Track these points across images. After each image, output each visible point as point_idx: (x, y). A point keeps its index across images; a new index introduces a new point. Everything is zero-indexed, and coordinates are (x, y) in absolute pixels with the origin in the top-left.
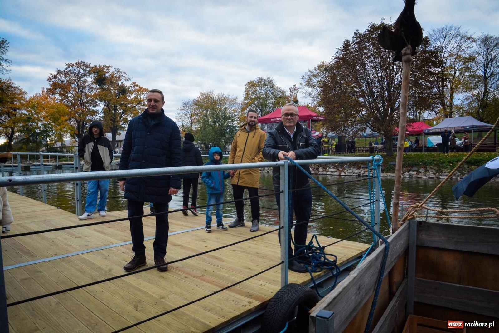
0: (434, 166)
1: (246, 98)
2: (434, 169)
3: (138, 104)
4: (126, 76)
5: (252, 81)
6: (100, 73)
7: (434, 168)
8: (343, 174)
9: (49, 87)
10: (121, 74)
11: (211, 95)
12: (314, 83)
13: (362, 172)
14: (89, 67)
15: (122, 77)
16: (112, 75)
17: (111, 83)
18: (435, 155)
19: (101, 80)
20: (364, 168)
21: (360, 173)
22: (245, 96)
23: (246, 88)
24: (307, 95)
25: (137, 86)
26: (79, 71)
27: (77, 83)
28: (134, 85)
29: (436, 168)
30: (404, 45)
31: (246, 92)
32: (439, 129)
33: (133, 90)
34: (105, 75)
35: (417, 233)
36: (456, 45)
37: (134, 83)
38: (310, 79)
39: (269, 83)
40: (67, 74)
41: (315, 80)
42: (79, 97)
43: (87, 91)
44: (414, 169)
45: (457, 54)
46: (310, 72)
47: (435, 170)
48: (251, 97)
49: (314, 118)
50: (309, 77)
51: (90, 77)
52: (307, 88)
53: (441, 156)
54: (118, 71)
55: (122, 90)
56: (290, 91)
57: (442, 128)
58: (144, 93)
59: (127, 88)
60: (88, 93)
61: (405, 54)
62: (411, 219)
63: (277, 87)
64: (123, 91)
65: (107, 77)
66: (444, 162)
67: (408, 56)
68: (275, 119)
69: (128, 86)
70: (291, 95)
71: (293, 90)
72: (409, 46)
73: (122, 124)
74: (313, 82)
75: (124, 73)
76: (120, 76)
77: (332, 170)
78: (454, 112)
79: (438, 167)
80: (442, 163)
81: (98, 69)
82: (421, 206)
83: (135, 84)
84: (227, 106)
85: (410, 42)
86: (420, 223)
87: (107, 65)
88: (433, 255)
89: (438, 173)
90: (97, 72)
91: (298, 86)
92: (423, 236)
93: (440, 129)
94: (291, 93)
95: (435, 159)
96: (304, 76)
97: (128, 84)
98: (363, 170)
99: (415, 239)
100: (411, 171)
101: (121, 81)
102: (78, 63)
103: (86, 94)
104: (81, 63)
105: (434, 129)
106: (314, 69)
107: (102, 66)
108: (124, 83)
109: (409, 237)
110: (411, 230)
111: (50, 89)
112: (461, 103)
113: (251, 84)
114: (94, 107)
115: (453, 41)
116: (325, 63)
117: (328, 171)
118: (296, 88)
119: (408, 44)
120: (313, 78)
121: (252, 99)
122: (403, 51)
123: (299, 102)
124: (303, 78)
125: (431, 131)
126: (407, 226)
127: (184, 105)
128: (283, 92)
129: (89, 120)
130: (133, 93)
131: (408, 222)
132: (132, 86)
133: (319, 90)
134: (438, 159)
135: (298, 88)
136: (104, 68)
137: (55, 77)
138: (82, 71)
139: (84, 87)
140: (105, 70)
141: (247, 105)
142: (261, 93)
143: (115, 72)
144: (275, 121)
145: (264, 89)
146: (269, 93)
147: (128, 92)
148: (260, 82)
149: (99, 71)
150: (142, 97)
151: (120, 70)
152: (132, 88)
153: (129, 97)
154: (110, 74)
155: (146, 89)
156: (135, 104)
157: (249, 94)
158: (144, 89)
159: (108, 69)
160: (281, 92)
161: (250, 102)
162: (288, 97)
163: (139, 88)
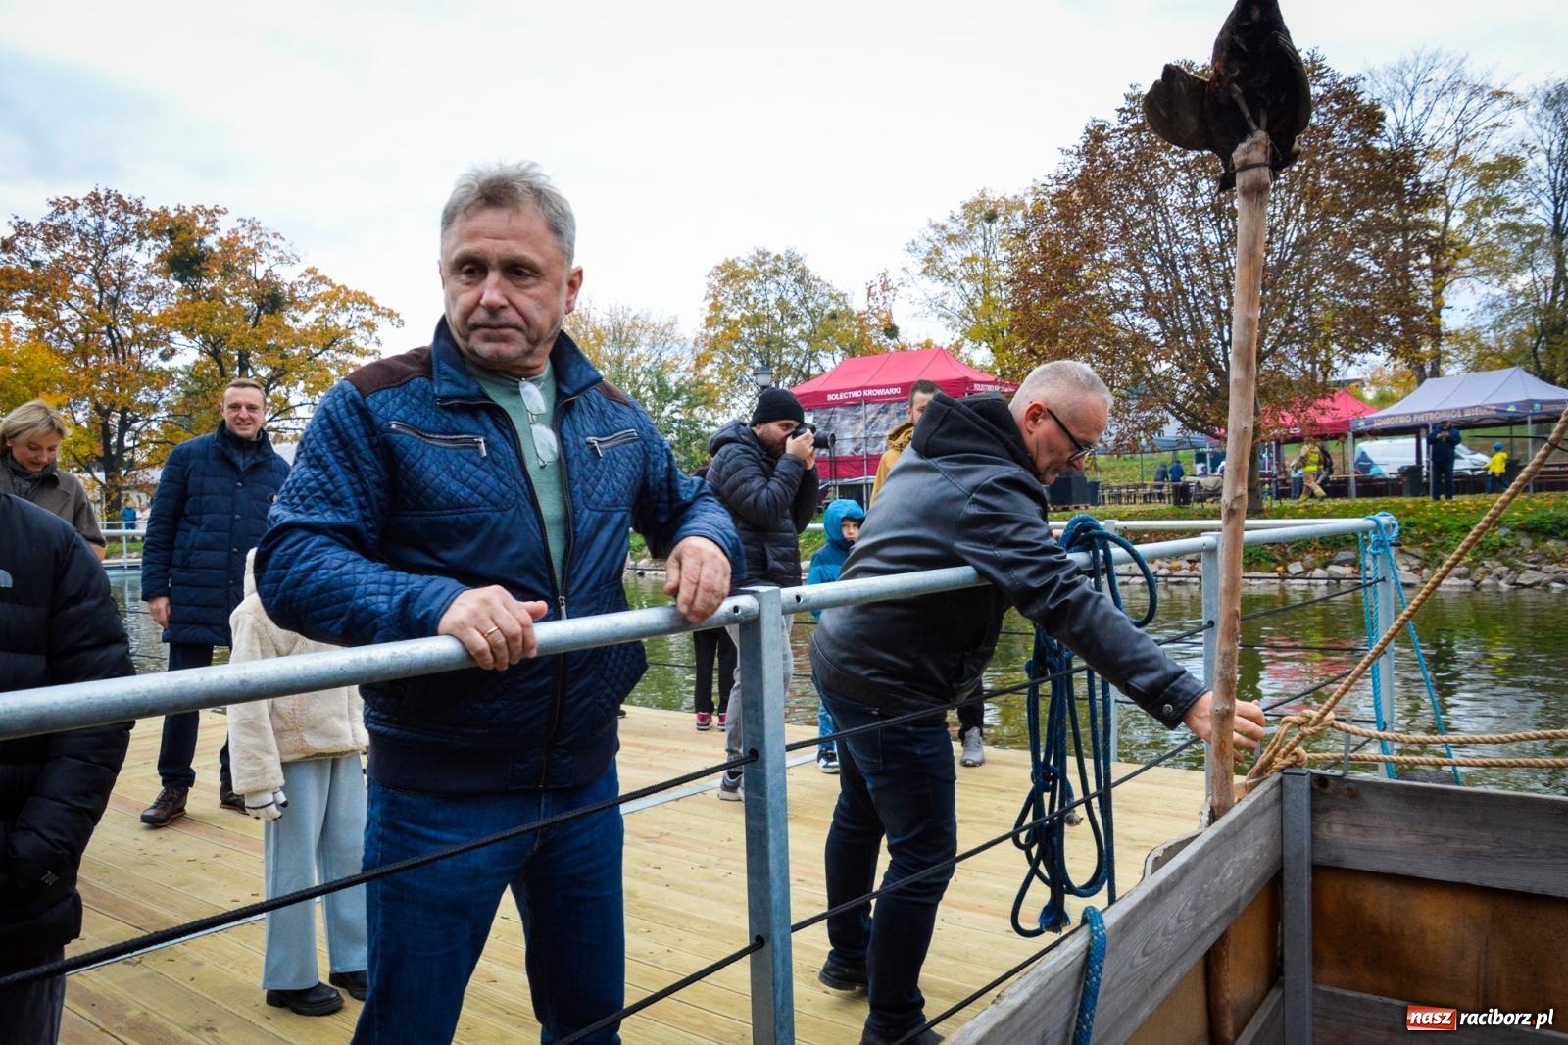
0: (1411, 545)
1: (710, 322)
2: (1413, 555)
3: (326, 348)
4: (283, 245)
5: (730, 260)
6: (183, 237)
7: (1413, 551)
10: (263, 238)
11: (583, 312)
12: (951, 264)
14: (139, 212)
15: (268, 250)
16: (229, 245)
17: (228, 270)
18: (1410, 506)
19: (186, 262)
22: (706, 315)
23: (710, 285)
24: (928, 309)
25: (323, 280)
26: (101, 226)
27: (94, 270)
28: (311, 276)
29: (1419, 551)
30: (1243, 133)
31: (712, 301)
32: (1405, 415)
33: (310, 294)
34: (201, 241)
35: (1312, 820)
36: (1450, 120)
37: (311, 271)
38: (938, 252)
39: (792, 267)
40: (53, 235)
41: (953, 255)
42: (102, 322)
43: (131, 299)
44: (1342, 555)
45: (1455, 151)
46: (935, 227)
47: (1417, 557)
48: (726, 316)
50: (931, 245)
51: (144, 250)
52: (926, 282)
53: (1432, 510)
54: (253, 229)
55: (268, 296)
56: (869, 295)
57: (1420, 413)
58: (349, 305)
59: (286, 288)
60: (136, 308)
61: (1246, 166)
62: (1290, 766)
63: (819, 280)
64: (272, 300)
65: (211, 250)
66: (1446, 530)
67: (1254, 172)
68: (842, 396)
69: (289, 281)
70: (870, 307)
71: (879, 288)
72: (1261, 135)
73: (270, 420)
74: (946, 260)
75: (276, 235)
76: (259, 245)
78: (1447, 353)
79: (1425, 548)
80: (1440, 531)
81: (173, 221)
82: (1320, 719)
83: (315, 273)
85: (1264, 122)
86: (1321, 781)
87: (209, 207)
88: (1378, 902)
89: (1428, 566)
90: (170, 232)
91: (894, 278)
92: (1337, 829)
93: (1412, 415)
94: (872, 302)
95: (1412, 519)
96: (914, 243)
97: (287, 275)
98: (1164, 564)
99: (1307, 842)
100: (1331, 563)
101: (266, 266)
102: (96, 195)
103: (128, 310)
104: (107, 197)
105: (1390, 416)
106: (948, 217)
107: (190, 210)
108: (276, 270)
109: (1281, 834)
110: (1287, 807)
112: (1470, 322)
113: (731, 273)
114: (164, 357)
115: (1440, 107)
116: (988, 194)
118: (886, 283)
119: (1254, 128)
120: (947, 248)
121: (733, 325)
122: (1238, 156)
123: (901, 331)
124: (912, 247)
125: (1378, 425)
126: (1274, 793)
128: (839, 297)
129: (147, 404)
130: (310, 308)
131: (1276, 777)
132: (306, 281)
133: (969, 289)
134: (1424, 522)
135: (894, 283)
136: (195, 217)
137: (7, 246)
138: (114, 225)
139: (122, 286)
140: (200, 225)
141: (715, 344)
142: (764, 302)
143: (243, 233)
144: (841, 404)
145: (772, 286)
146: (794, 303)
147: (291, 303)
148: (761, 264)
149: (179, 229)
150: (342, 320)
151: (261, 225)
152: (305, 289)
153: (296, 320)
154: (222, 239)
155: (356, 293)
156: (316, 345)
157: (722, 307)
158: (348, 293)
159: (214, 221)
160: (831, 297)
161: (722, 337)
162: (861, 319)
163: (330, 289)
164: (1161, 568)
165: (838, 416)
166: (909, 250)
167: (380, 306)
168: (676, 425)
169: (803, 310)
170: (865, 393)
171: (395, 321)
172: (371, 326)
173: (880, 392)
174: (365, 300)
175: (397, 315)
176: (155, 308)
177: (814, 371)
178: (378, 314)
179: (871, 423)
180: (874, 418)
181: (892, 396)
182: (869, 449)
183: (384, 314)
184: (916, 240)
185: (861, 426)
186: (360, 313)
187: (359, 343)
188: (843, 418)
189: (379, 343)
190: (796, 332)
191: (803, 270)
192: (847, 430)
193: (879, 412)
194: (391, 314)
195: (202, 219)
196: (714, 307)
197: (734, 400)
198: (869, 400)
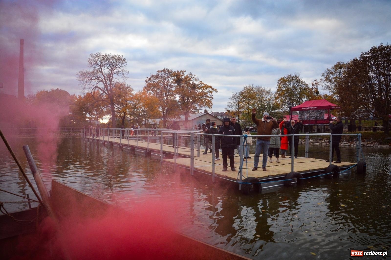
1: (278, 90)
3: (203, 96)
4: (196, 77)
5: (283, 78)
8: (352, 145)
9: (146, 86)
10: (192, 76)
11: (251, 88)
13: (366, 144)
14: (171, 72)
15: (193, 78)
16: (186, 78)
17: (186, 82)
19: (179, 80)
20: (367, 141)
21: (364, 144)
22: (277, 89)
23: (278, 83)
24: (326, 88)
25: (203, 83)
26: (165, 75)
27: (163, 83)
28: (201, 83)
31: (279, 86)
34: (181, 77)
38: (328, 76)
39: (296, 79)
40: (157, 77)
41: (332, 76)
43: (169, 88)
46: (329, 70)
48: (282, 89)
49: (332, 107)
50: (327, 74)
51: (172, 79)
52: (325, 83)
56: (313, 85)
58: (207, 88)
59: (196, 85)
63: (302, 81)
64: (194, 87)
65: (183, 79)
68: (305, 108)
69: (196, 84)
70: (313, 87)
71: (315, 83)
74: (330, 78)
77: (345, 142)
81: (177, 73)
83: (201, 82)
84: (264, 96)
87: (183, 71)
90: (176, 76)
91: (318, 81)
94: (313, 86)
96: (323, 74)
97: (196, 83)
98: (366, 142)
101: (193, 81)
102: (164, 69)
104: (166, 70)
106: (331, 67)
107: (179, 71)
111: (146, 87)
113: (282, 81)
116: (340, 63)
117: (342, 143)
120: (330, 75)
121: (283, 91)
123: (320, 92)
124: (323, 75)
127: (233, 96)
128: (306, 85)
130: (200, 89)
133: (335, 83)
137: (150, 79)
138: (167, 75)
140: (181, 74)
141: (279, 95)
142: (290, 86)
143: (189, 75)
144: (305, 110)
145: (292, 83)
146: (296, 86)
147: (197, 88)
148: (289, 78)
149: (178, 75)
150: (206, 91)
151: (192, 74)
152: (199, 85)
153: (198, 91)
154: (185, 76)
155: (209, 86)
156: (201, 96)
157: (281, 87)
158: (207, 86)
159: (183, 73)
160: (305, 85)
161: (281, 93)
162: (311, 89)
163: (204, 85)
164: (365, 143)
165: (304, 112)
166: (322, 75)
167: (213, 88)
168: (272, 113)
169: (298, 88)
170: (310, 108)
171: (216, 91)
172: (211, 92)
173: (312, 108)
174: (210, 87)
175: (216, 90)
176: (173, 89)
177: (301, 101)
178: (213, 90)
179: (310, 114)
180: (311, 113)
181: (315, 109)
182: (310, 119)
183: (214, 90)
184: (324, 73)
185: (308, 114)
186: (209, 90)
187: (209, 95)
188: (305, 113)
189: (212, 95)
190: (296, 93)
191: (299, 79)
192: (306, 115)
193: (312, 112)
194: (215, 90)
195: (181, 73)
196: (279, 87)
197: (283, 107)
198: (310, 109)
